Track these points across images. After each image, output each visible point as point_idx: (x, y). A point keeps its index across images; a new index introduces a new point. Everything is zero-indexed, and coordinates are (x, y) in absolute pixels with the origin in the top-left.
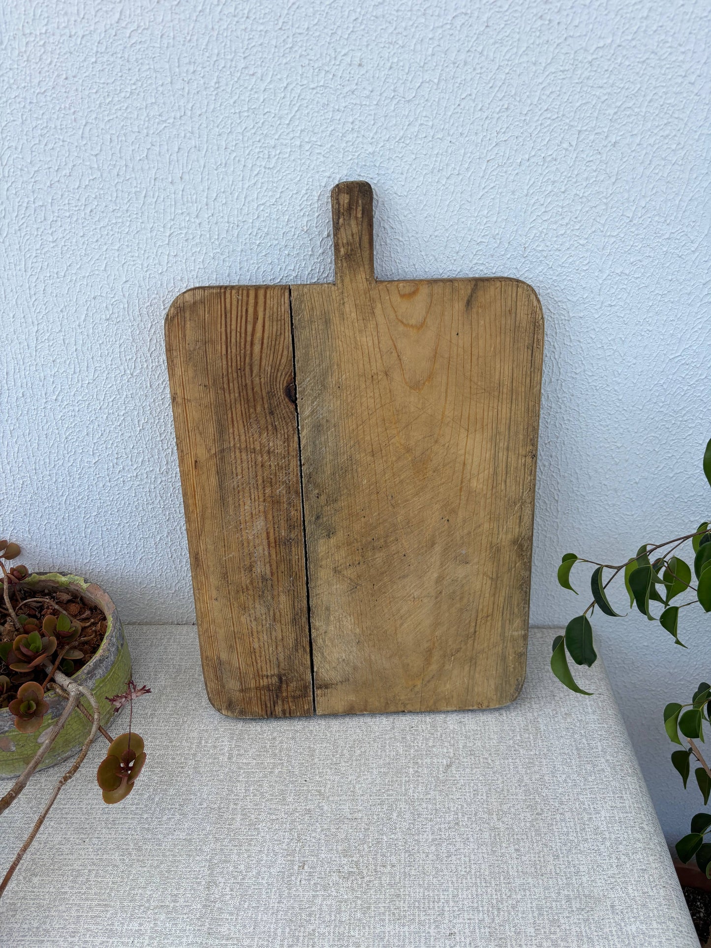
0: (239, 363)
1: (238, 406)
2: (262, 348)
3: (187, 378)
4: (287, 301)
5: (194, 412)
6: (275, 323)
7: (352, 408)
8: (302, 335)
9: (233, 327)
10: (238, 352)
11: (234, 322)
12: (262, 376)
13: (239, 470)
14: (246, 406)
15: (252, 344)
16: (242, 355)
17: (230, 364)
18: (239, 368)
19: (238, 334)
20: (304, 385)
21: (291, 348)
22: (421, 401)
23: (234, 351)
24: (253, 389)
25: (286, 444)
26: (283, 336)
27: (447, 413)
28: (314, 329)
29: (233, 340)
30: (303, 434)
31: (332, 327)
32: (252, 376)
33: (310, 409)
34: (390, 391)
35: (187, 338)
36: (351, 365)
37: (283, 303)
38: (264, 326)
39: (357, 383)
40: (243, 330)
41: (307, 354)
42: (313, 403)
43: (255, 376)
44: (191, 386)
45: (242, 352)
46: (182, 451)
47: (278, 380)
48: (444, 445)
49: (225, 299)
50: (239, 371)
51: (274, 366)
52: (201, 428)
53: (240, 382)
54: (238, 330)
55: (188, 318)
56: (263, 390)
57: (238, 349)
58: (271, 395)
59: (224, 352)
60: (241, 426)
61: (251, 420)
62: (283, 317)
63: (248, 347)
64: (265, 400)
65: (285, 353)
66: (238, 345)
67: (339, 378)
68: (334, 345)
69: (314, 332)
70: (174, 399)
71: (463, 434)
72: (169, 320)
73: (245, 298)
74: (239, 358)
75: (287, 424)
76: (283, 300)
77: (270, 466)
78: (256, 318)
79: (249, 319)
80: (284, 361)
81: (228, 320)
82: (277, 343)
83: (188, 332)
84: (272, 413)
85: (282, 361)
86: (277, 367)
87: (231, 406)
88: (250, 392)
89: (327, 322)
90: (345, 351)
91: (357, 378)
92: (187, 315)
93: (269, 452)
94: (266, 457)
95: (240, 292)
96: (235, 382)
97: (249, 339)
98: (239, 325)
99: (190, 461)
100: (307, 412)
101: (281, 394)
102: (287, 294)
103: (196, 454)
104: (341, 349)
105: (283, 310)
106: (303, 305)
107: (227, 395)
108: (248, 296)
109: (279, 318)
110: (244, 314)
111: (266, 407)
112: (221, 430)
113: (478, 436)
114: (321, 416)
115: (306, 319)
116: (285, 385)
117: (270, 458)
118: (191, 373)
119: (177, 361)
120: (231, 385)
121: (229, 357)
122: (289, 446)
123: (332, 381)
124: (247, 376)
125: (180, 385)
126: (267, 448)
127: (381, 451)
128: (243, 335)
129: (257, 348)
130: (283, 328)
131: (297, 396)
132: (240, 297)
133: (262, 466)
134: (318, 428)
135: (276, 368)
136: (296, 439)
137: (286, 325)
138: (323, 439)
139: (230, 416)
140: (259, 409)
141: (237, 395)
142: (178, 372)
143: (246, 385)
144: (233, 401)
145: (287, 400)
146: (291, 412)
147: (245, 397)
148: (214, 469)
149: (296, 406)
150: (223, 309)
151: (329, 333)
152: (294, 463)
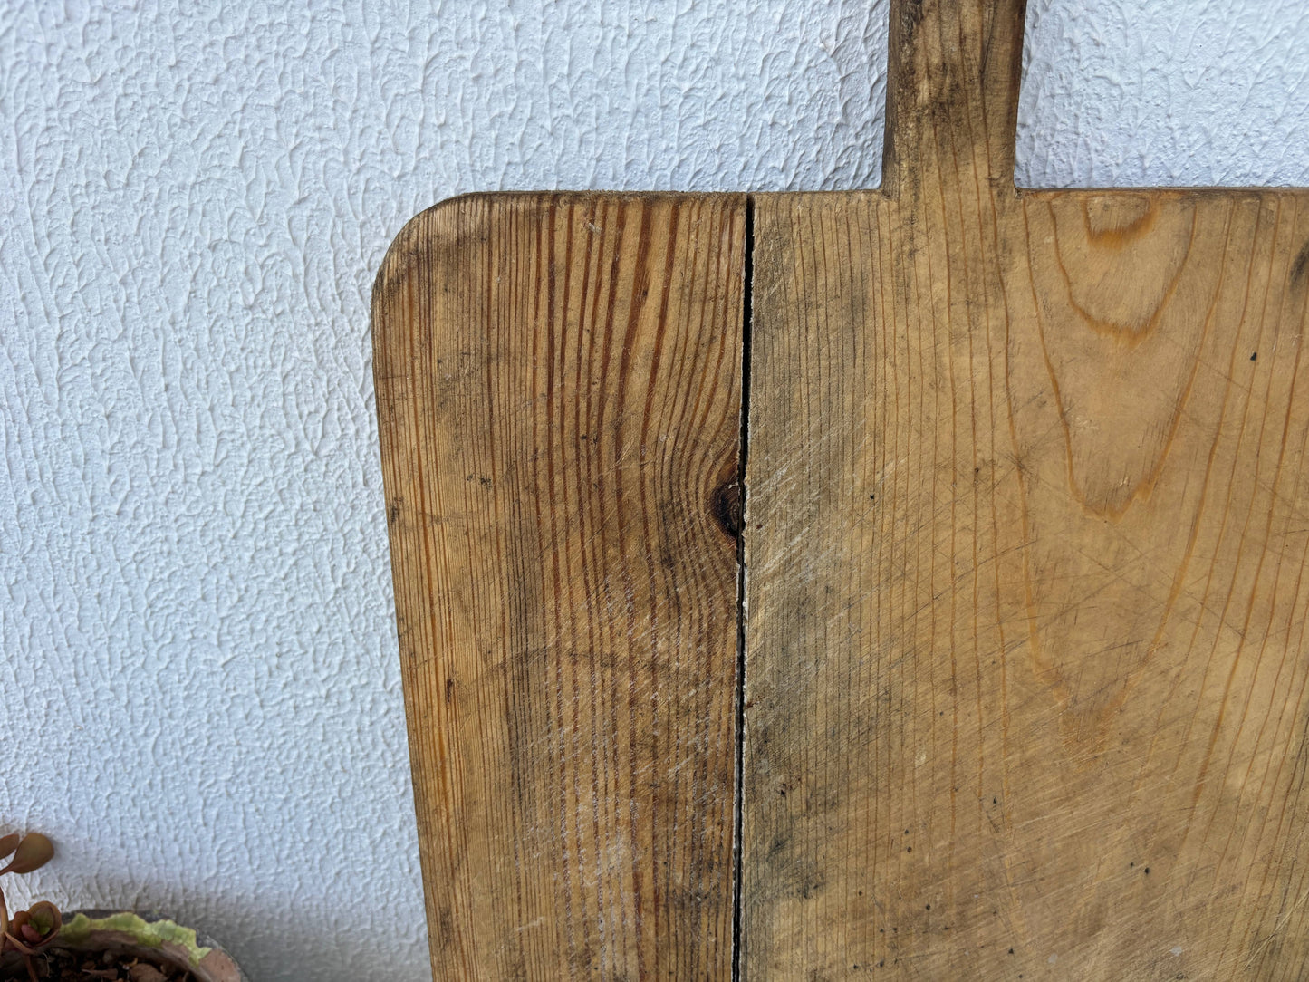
0: (583, 419)
1: (575, 537)
2: (653, 380)
3: (432, 458)
4: (739, 241)
5: (449, 552)
6: (696, 307)
7: (906, 557)
8: (776, 344)
9: (573, 315)
10: (583, 390)
11: (574, 302)
12: (649, 457)
13: (567, 712)
14: (597, 540)
15: (625, 367)
16: (595, 398)
17: (556, 421)
18: (582, 433)
19: (586, 337)
20: (769, 486)
21: (739, 382)
22: (1114, 547)
23: (571, 384)
24: (619, 494)
25: (703, 648)
26: (717, 347)
27: (1187, 582)
28: (812, 329)
29: (571, 355)
30: (758, 621)
31: (870, 322)
32: (618, 456)
33: (780, 554)
34: (1026, 515)
35: (435, 343)
36: (914, 435)
37: (725, 246)
38: (663, 317)
39: (928, 486)
40: (601, 326)
41: (785, 400)
42: (791, 537)
43: (629, 459)
44: (444, 479)
45: (595, 388)
46: (413, 654)
47: (694, 472)
48: (1164, 673)
49: (552, 231)
50: (582, 443)
51: (684, 430)
52: (467, 594)
53: (584, 473)
54: (587, 323)
55: (441, 285)
56: (649, 498)
57: (584, 381)
58: (670, 511)
59: (542, 387)
60: (579, 593)
61: (609, 579)
62: (722, 291)
63: (613, 376)
64: (652, 526)
65: (721, 394)
66: (584, 367)
67: (874, 472)
68: (870, 377)
69: (811, 337)
70: (393, 514)
71: (1228, 644)
72: (386, 291)
73: (611, 230)
74: (583, 406)
75: (710, 593)
76: (726, 238)
77: (654, 703)
78: (641, 291)
79: (619, 295)
80: (714, 418)
81: (559, 295)
82: (700, 365)
83: (439, 327)
84: (668, 561)
85: (711, 418)
86: (693, 435)
87: (554, 537)
88: (610, 501)
89: (856, 307)
90: (903, 393)
91: (929, 473)
92: (439, 275)
93: (653, 667)
94: (644, 680)
95: (599, 212)
96: (571, 472)
97: (616, 351)
98: (589, 310)
99: (432, 681)
100: (771, 565)
101: (699, 510)
102: (740, 222)
103: (451, 665)
104: (891, 389)
105: (724, 267)
106: (787, 255)
107: (545, 510)
108: (621, 223)
109: (711, 293)
110: (606, 277)
111: (654, 543)
112: (524, 603)
113: (1272, 652)
114: (811, 577)
115: (792, 297)
116: (713, 484)
117: (654, 682)
118: (444, 444)
119: (406, 408)
120: (558, 479)
121: (556, 402)
122: (710, 652)
123: (853, 478)
124: (605, 456)
125: (411, 477)
126: (648, 656)
127: (979, 678)
128: (600, 341)
129: (638, 379)
130: (720, 321)
131: (746, 517)
132: (597, 227)
133: (632, 703)
134: (799, 608)
135: (688, 436)
136: (733, 633)
137: (731, 313)
138: (810, 640)
139: (549, 563)
140: (633, 548)
141: (573, 508)
142: (408, 438)
143: (601, 482)
144: (560, 524)
145: (714, 527)
146: (725, 562)
147: (596, 514)
148: (497, 704)
149: (740, 543)
150: (545, 262)
151: (860, 338)
152: (722, 700)
